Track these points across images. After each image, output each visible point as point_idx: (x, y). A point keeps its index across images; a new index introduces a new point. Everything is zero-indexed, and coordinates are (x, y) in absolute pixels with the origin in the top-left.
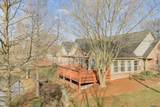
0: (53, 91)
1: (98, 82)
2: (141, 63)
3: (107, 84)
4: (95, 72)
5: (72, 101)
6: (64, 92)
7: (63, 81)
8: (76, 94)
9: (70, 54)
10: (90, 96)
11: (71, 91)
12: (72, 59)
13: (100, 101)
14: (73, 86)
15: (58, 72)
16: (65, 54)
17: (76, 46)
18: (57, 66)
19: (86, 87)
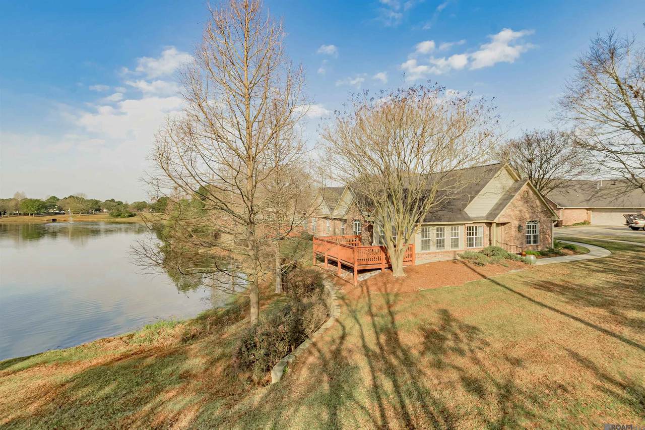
0: (309, 281)
1: (390, 268)
2: (482, 231)
3: (406, 270)
4: (384, 249)
5: (343, 298)
6: (327, 285)
7: (326, 265)
8: (349, 287)
9: (336, 213)
10: (373, 291)
11: (339, 283)
12: (340, 224)
13: (392, 298)
14: (344, 275)
15: (316, 248)
16: (325, 211)
17: (348, 197)
18: (311, 238)
19: (367, 275)
